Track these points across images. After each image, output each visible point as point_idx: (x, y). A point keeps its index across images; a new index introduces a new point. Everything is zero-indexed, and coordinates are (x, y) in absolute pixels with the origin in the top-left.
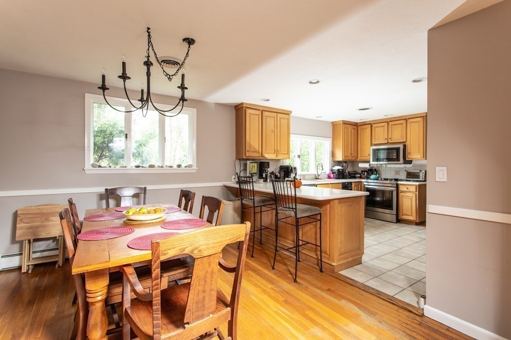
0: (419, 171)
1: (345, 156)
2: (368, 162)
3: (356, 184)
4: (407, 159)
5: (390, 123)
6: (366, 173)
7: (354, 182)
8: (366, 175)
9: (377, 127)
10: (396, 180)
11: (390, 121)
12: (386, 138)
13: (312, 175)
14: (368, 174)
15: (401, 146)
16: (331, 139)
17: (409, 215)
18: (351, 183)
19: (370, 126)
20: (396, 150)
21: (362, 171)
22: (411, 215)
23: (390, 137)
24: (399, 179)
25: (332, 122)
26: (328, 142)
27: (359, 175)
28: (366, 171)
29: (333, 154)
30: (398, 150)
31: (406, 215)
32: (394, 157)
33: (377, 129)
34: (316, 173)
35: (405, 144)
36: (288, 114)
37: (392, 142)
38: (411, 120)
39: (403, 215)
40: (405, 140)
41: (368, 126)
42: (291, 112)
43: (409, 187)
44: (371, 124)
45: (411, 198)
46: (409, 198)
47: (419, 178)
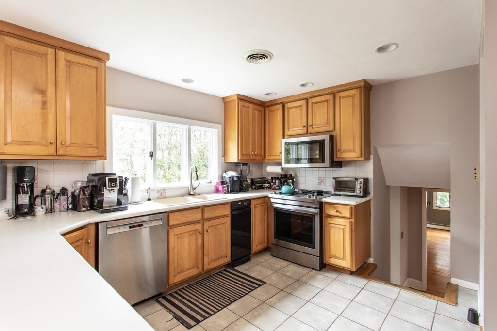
0: (354, 180)
1: (242, 155)
2: (280, 164)
3: (259, 201)
4: (335, 160)
5: (310, 101)
6: (277, 181)
7: (254, 199)
8: (277, 184)
9: (291, 108)
10: (320, 193)
11: (310, 98)
12: (305, 124)
13: (182, 188)
14: (280, 182)
15: (326, 137)
16: (220, 126)
17: (339, 258)
18: (249, 201)
19: (281, 106)
20: (318, 145)
21: (272, 178)
22: (344, 259)
23: (310, 123)
24: (324, 191)
25: (223, 99)
26: (217, 130)
27: (267, 185)
28: (278, 178)
29: (225, 152)
30: (321, 143)
31: (336, 257)
32: (318, 156)
33: (291, 110)
34: (189, 186)
35: (332, 133)
36: (98, 59)
37: (314, 131)
38: (342, 94)
39: (330, 258)
40: (332, 128)
41: (278, 106)
42: (107, 56)
43: (340, 208)
44: (283, 104)
45: (343, 227)
46: (339, 228)
47: (354, 191)
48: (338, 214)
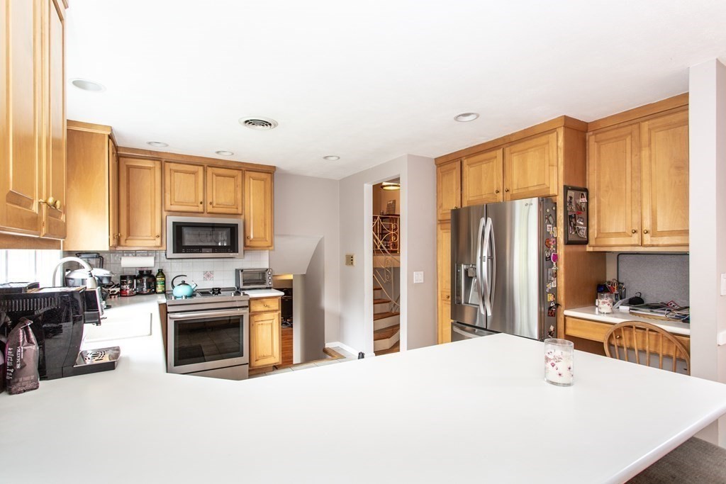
5: (210, 171)
9: (177, 171)
11: (210, 167)
12: (201, 199)
15: (240, 223)
17: (267, 357)
19: (158, 163)
20: (229, 230)
22: (272, 355)
23: (210, 200)
30: (233, 228)
33: (176, 174)
38: (252, 174)
39: (257, 359)
40: (240, 211)
44: (161, 161)
45: (270, 322)
46: (267, 324)
47: (263, 283)
48: (267, 309)
